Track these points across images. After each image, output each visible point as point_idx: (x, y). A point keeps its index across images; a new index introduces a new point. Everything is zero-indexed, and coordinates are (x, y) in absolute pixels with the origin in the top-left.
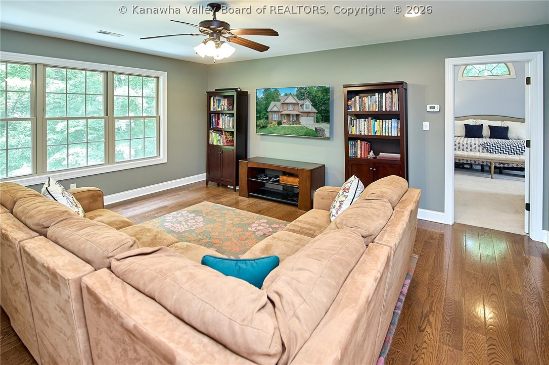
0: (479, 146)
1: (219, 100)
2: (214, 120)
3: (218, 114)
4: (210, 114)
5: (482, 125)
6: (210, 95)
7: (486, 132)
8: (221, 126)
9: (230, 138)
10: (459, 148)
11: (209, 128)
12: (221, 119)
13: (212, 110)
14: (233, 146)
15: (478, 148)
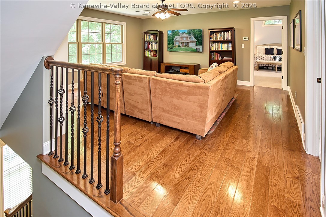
0: (271, 58)
1: (149, 36)
2: (147, 45)
3: (149, 42)
4: (145, 42)
5: (273, 48)
6: (145, 33)
7: (275, 51)
8: (150, 48)
9: (155, 53)
10: (262, 59)
11: (144, 49)
12: (151, 45)
13: (146, 40)
14: (157, 57)
15: (270, 59)
